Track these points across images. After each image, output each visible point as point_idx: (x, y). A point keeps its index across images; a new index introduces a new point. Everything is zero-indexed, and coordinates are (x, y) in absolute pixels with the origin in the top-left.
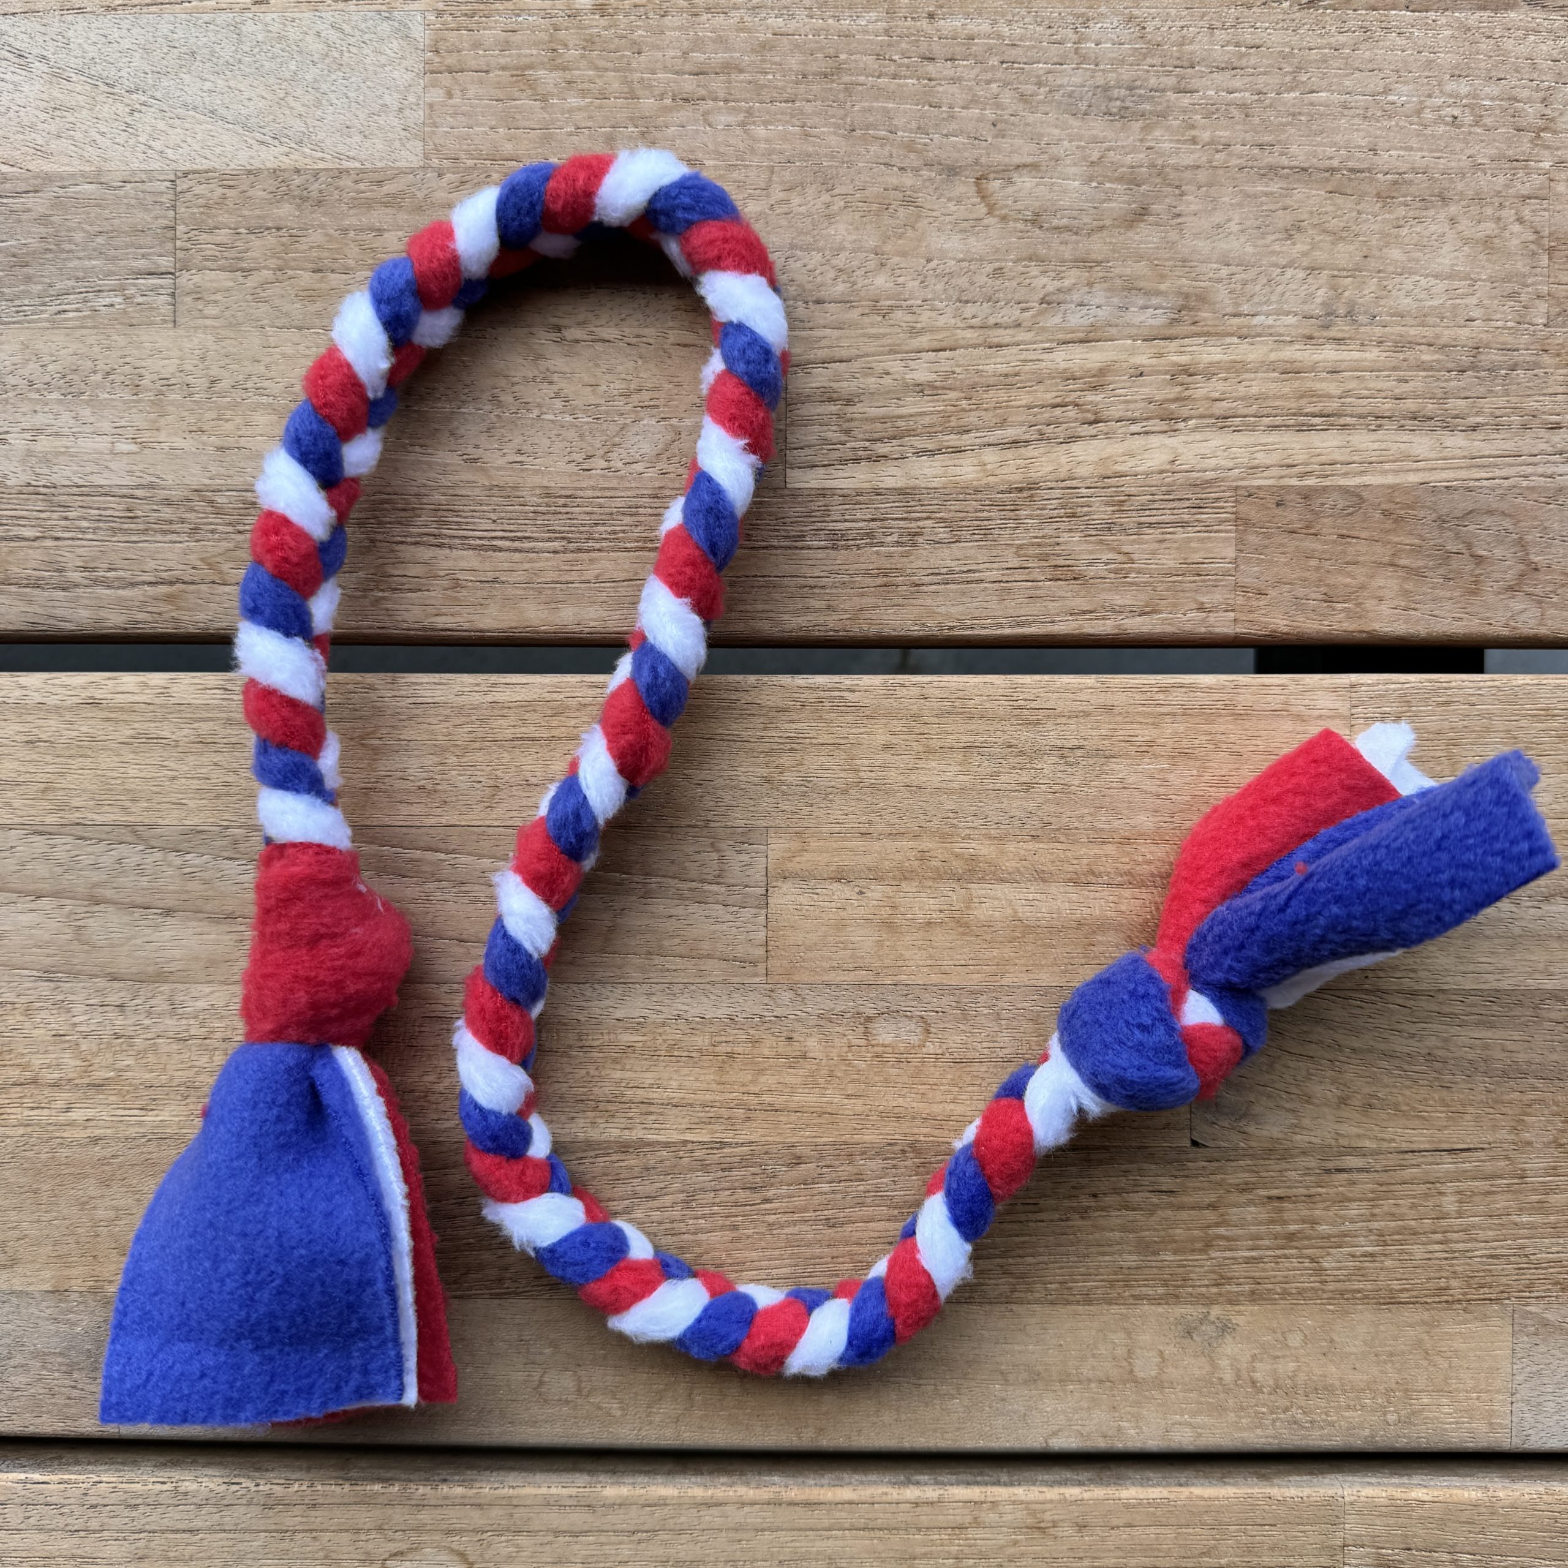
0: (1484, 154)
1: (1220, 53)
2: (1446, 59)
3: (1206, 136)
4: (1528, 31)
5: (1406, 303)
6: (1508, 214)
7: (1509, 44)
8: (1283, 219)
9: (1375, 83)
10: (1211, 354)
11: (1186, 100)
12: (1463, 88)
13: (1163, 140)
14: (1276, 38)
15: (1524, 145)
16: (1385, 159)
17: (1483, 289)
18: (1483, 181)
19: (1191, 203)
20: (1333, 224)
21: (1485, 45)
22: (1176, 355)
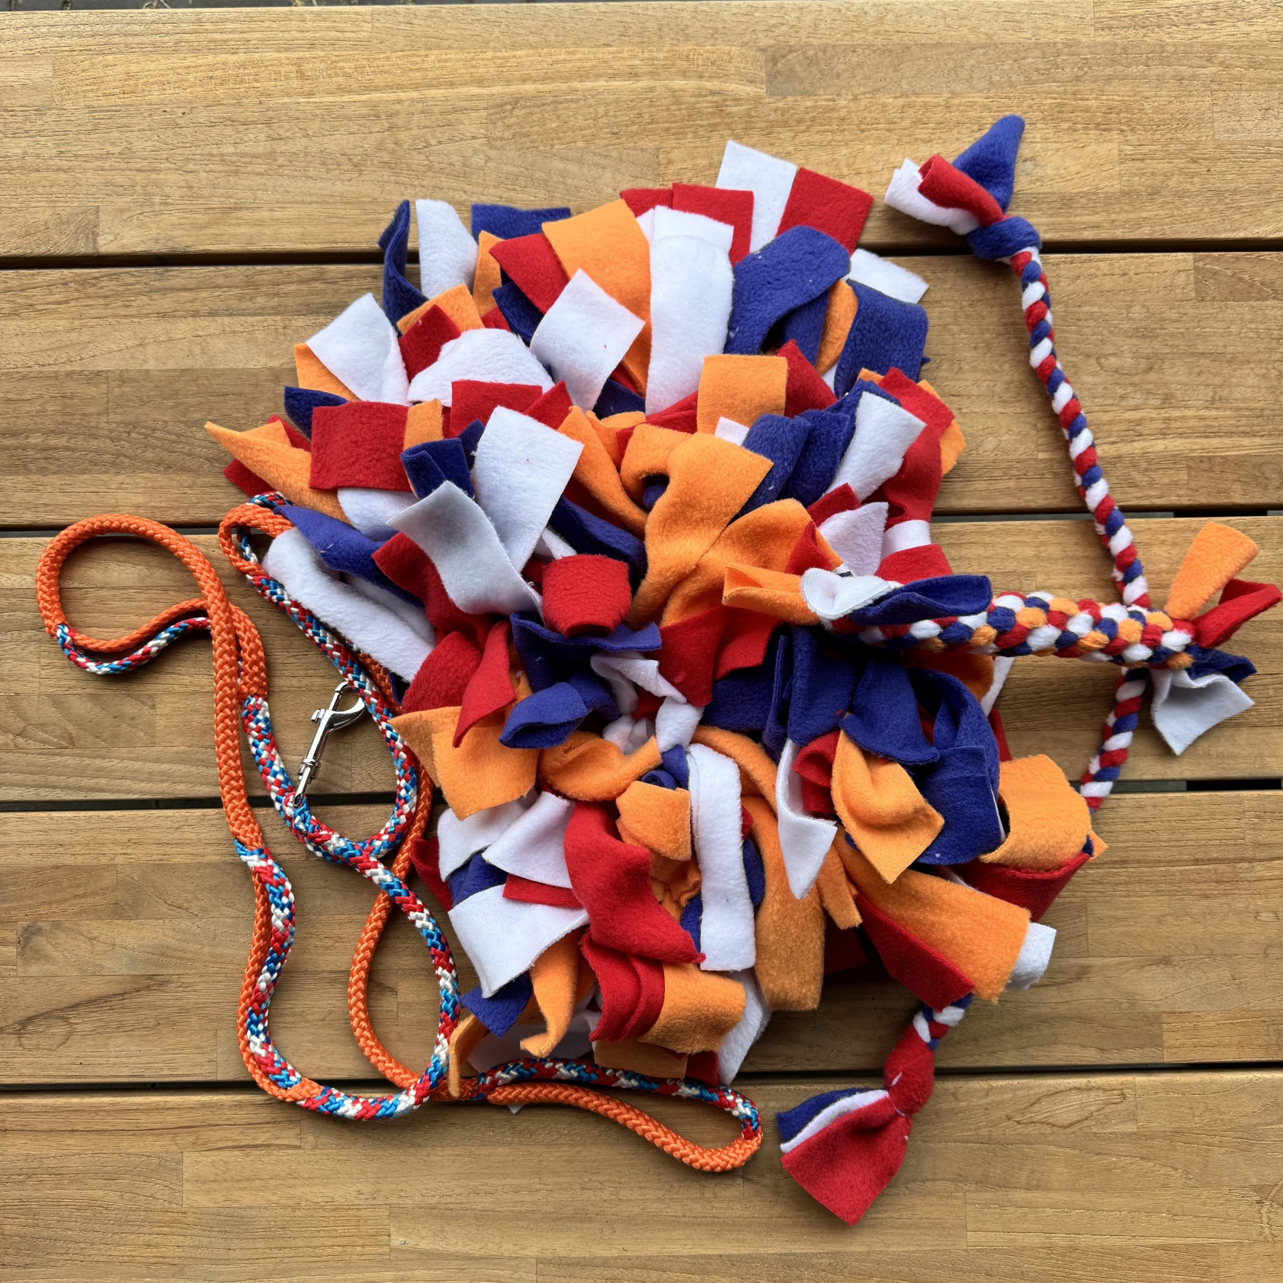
0: (1261, 346)
1: (1174, 316)
2: (1247, 317)
3: (1170, 343)
4: (1273, 308)
5: (1239, 396)
6: (1270, 366)
7: (1267, 312)
8: (1197, 370)
9: (1225, 325)
10: (1176, 413)
11: (1163, 332)
12: (1253, 326)
13: (1156, 345)
14: (1191, 311)
15: (1274, 344)
16: (1229, 349)
17: (1263, 391)
18: (1261, 356)
19: (1167, 365)
20: (1213, 371)
21: (1260, 312)
22: (1164, 414)
